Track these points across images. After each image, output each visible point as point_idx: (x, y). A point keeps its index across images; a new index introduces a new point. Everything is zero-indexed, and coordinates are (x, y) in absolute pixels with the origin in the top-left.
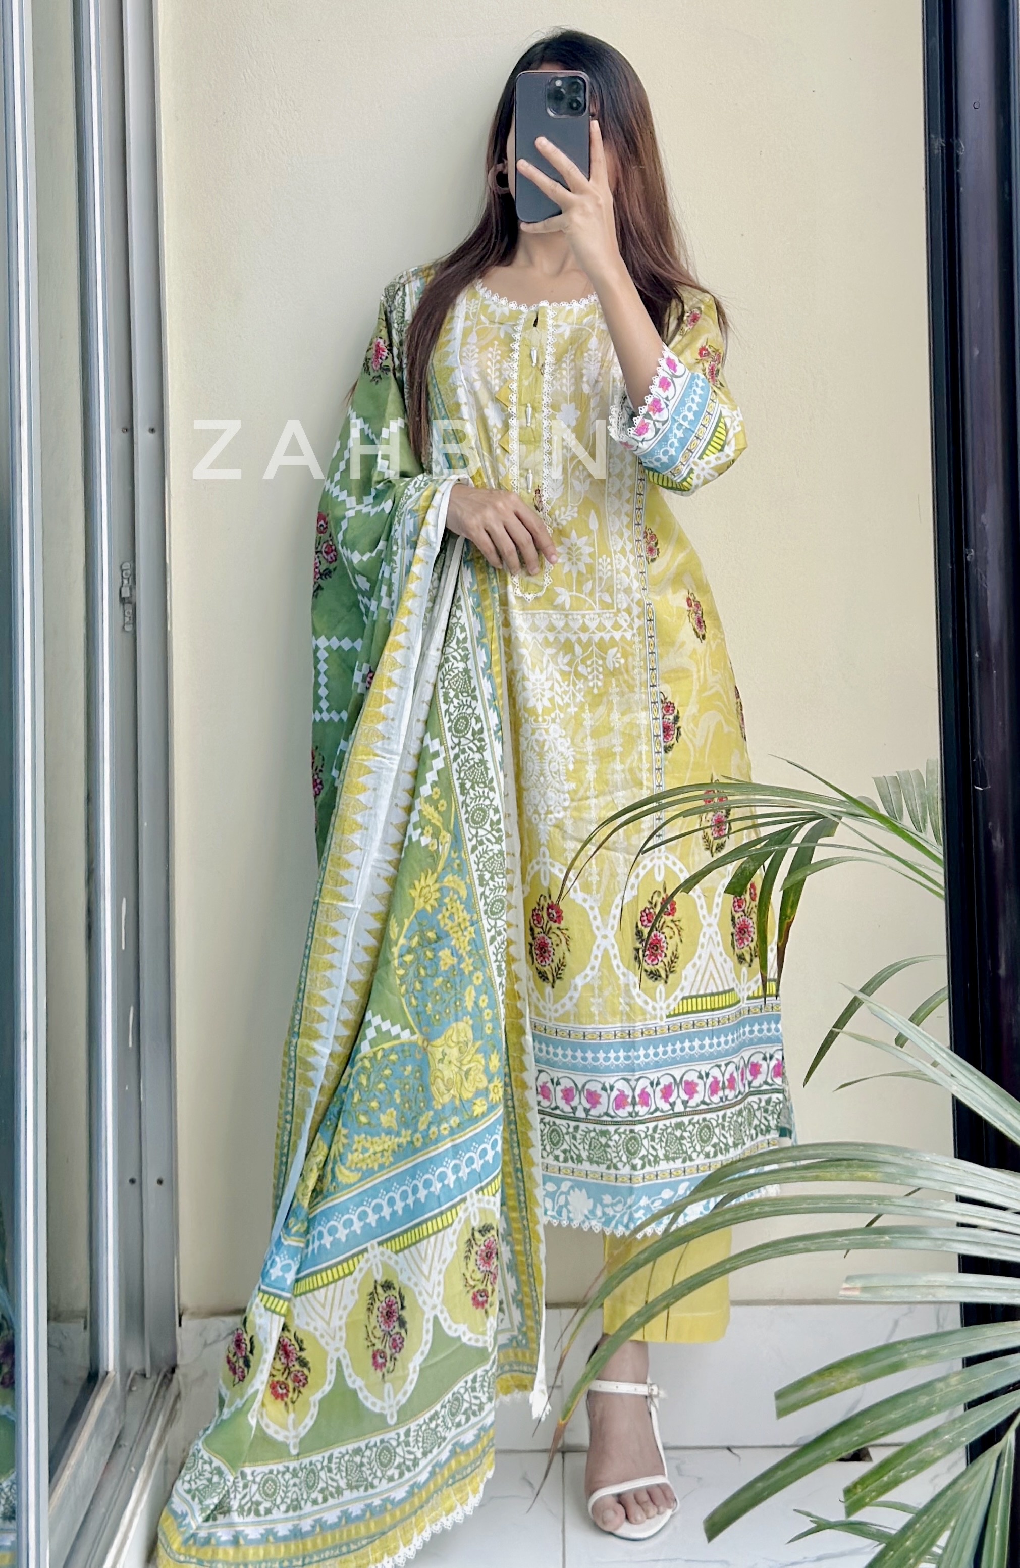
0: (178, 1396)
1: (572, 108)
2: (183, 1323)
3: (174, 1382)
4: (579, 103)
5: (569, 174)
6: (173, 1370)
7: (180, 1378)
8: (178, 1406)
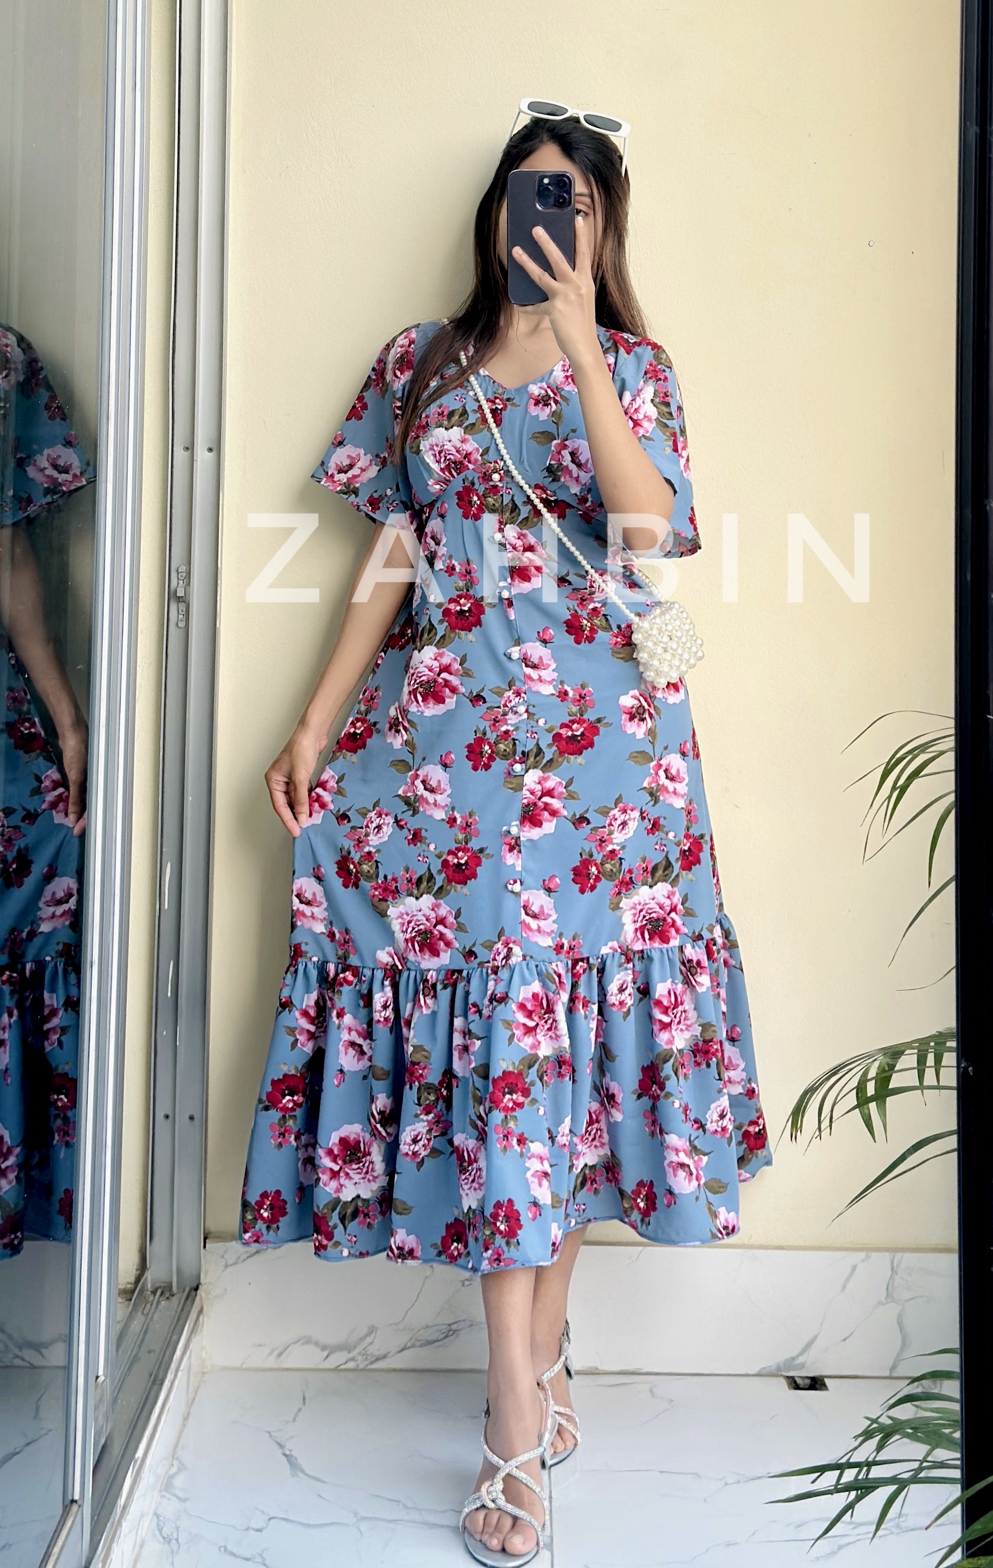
0: (201, 1311)
1: (558, 201)
2: (207, 1245)
3: (198, 1297)
4: (564, 198)
5: (556, 263)
6: (196, 1289)
7: (203, 1295)
8: (201, 1318)
